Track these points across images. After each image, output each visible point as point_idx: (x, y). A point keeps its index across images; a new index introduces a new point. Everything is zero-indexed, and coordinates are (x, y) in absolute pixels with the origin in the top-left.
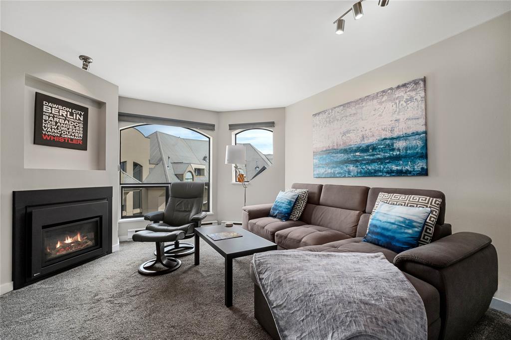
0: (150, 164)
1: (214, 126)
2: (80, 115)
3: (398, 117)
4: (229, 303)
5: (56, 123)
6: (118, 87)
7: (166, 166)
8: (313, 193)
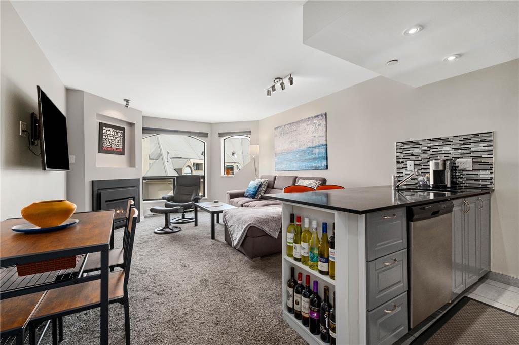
0: (150, 159)
1: (207, 134)
2: (121, 133)
3: (315, 135)
4: (213, 237)
5: (109, 139)
6: (141, 112)
7: (166, 161)
8: (270, 181)
